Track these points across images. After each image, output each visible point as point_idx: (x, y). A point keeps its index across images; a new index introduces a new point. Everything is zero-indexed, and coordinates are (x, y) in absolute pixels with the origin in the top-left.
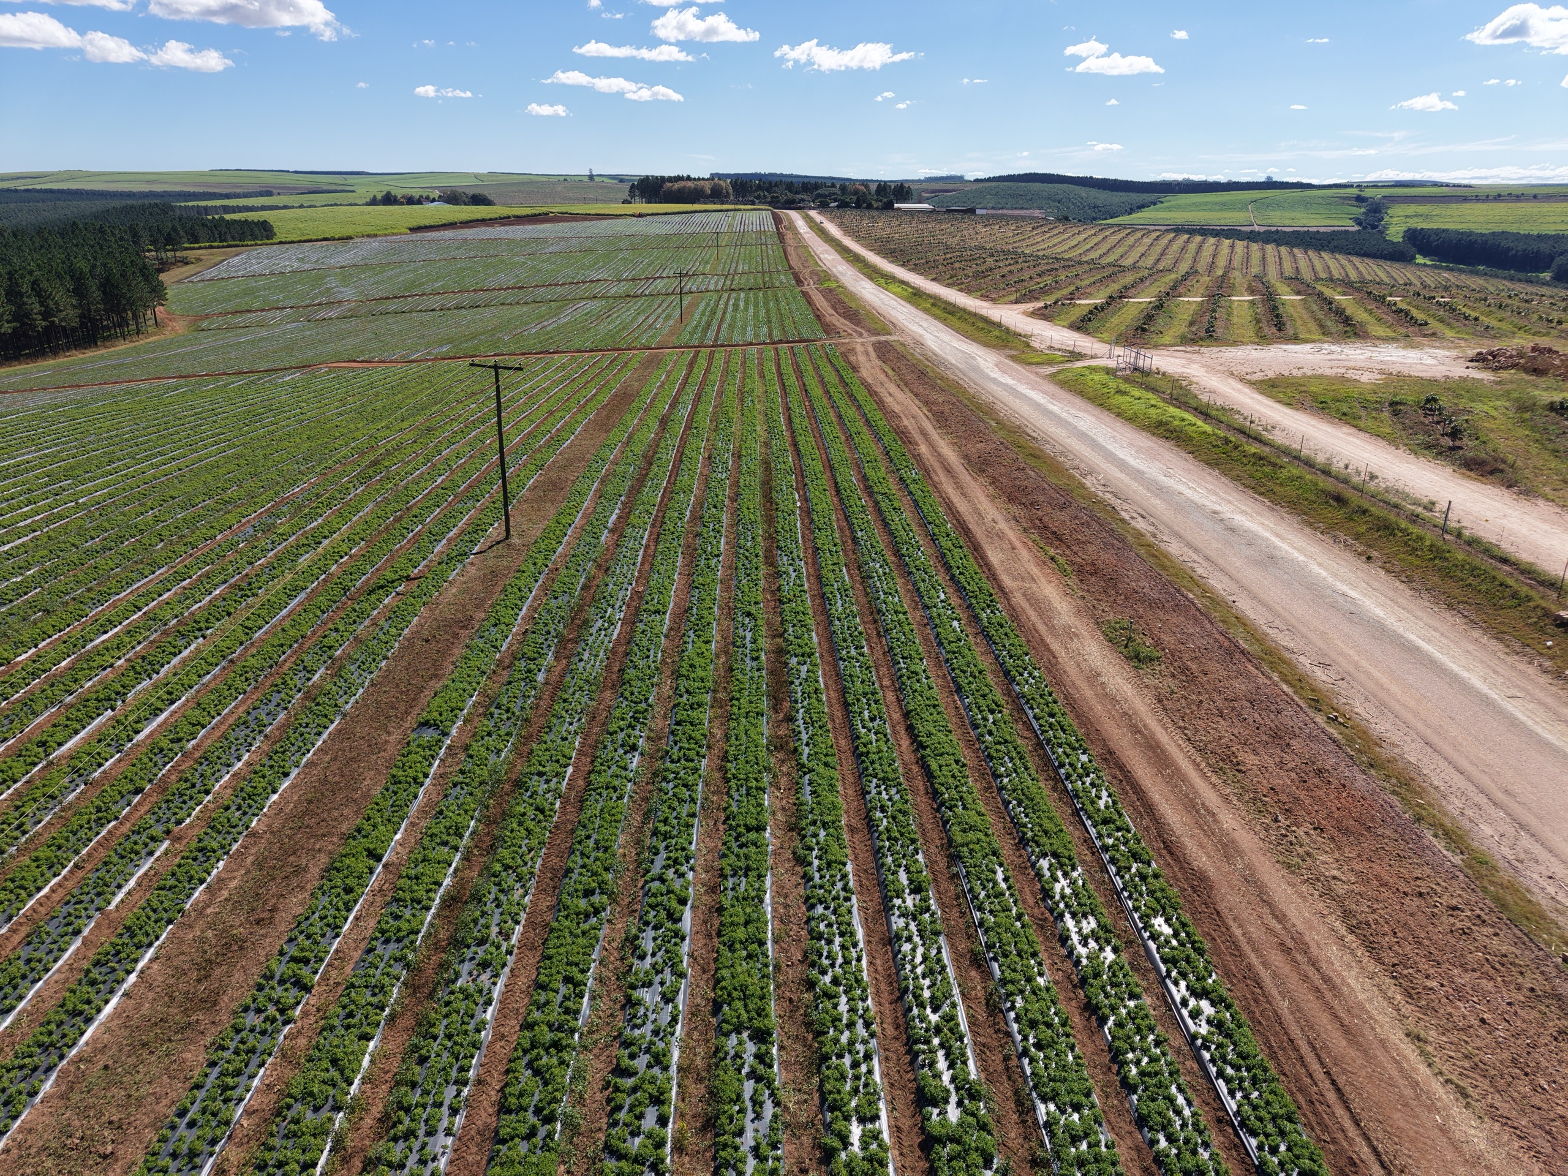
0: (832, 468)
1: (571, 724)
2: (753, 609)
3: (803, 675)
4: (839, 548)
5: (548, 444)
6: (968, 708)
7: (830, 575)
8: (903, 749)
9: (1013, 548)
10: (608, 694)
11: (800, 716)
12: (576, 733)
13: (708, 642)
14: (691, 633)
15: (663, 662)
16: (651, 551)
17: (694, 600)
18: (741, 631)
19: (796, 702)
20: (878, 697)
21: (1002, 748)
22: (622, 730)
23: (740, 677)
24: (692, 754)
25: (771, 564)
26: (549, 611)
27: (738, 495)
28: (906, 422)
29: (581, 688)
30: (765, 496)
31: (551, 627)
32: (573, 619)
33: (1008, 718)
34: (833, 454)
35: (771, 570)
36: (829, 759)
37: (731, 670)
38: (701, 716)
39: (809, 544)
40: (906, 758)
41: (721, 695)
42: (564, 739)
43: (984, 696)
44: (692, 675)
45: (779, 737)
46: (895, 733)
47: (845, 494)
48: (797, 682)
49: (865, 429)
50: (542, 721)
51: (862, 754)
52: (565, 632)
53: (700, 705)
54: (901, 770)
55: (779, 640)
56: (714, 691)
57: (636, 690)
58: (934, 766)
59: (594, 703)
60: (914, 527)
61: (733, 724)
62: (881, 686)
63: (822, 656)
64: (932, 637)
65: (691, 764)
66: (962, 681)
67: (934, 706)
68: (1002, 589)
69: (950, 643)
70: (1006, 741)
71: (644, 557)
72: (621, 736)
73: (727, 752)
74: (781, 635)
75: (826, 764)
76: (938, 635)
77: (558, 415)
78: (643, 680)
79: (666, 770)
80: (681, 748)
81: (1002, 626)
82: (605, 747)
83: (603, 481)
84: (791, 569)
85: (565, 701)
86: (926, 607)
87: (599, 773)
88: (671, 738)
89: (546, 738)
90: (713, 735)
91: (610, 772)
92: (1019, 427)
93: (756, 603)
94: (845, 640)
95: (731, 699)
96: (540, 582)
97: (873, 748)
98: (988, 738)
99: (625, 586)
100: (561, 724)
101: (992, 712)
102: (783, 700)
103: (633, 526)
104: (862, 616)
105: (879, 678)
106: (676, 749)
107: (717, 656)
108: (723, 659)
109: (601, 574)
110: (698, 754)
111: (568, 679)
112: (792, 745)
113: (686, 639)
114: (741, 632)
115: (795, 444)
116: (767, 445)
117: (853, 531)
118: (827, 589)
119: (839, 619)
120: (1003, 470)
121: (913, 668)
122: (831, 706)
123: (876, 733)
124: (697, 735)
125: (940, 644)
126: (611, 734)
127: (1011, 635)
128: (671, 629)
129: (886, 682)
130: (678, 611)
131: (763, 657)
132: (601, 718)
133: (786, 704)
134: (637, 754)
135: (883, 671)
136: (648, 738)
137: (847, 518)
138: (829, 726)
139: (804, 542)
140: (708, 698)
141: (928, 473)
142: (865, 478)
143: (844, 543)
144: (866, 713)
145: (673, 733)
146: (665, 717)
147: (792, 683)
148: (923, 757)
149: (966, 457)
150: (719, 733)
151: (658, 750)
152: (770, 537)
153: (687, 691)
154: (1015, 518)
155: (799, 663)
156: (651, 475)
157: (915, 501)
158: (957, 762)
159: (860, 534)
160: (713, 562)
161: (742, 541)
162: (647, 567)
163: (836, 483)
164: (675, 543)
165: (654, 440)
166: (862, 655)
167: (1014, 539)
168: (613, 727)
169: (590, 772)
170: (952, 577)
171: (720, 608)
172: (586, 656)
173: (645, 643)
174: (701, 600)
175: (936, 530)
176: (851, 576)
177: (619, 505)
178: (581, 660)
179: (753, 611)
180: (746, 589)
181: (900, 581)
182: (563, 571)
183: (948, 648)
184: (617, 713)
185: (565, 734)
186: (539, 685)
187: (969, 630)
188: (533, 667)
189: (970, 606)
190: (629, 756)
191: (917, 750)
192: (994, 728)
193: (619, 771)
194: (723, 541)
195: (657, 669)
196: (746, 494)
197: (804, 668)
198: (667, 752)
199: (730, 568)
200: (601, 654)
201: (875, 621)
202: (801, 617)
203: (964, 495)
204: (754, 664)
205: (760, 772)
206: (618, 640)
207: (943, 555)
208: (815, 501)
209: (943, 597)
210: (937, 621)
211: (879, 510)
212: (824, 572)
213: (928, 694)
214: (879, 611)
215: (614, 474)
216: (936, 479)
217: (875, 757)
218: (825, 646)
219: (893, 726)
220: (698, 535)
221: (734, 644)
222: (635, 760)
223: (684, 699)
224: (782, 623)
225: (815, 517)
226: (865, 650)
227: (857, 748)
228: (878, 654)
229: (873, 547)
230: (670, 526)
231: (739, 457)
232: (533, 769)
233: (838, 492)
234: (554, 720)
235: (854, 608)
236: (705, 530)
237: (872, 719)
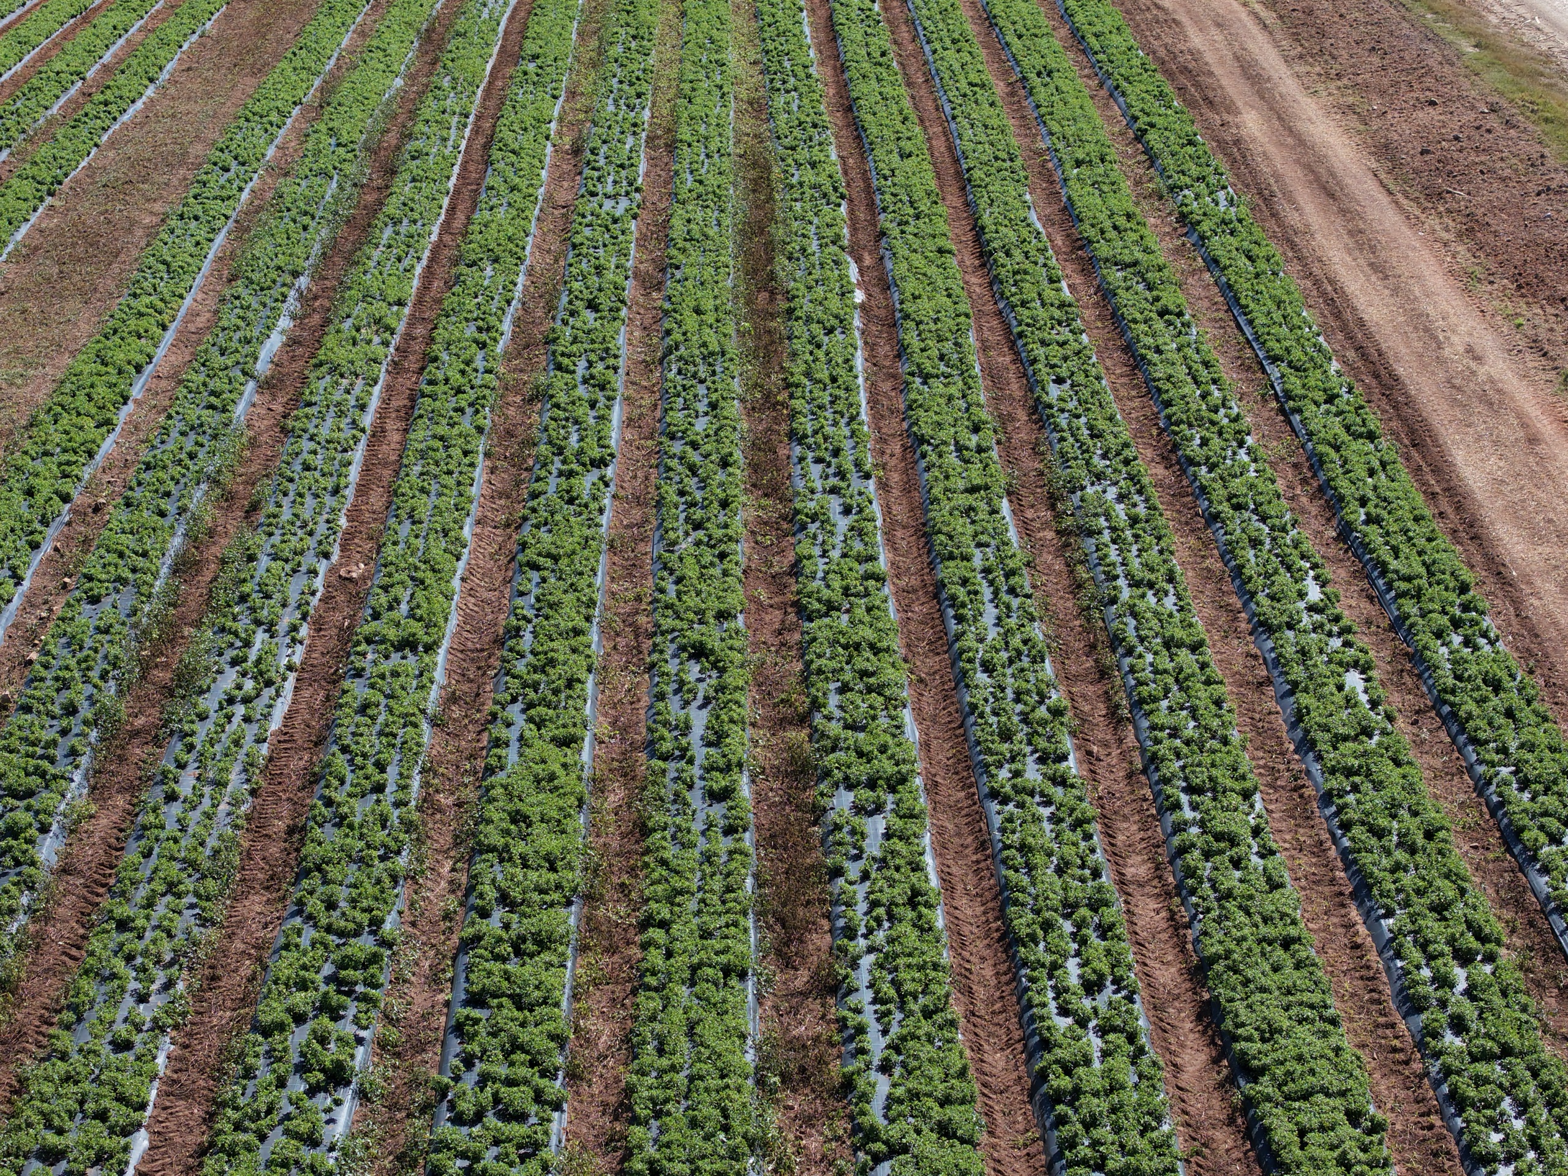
0: (964, 183)
1: (142, 998)
2: (712, 636)
3: (873, 847)
4: (988, 437)
5: (74, 118)
6: (1392, 947)
7: (961, 525)
8: (1187, 1078)
9: (1533, 440)
10: (255, 904)
11: (861, 977)
12: (158, 1027)
13: (566, 742)
14: (514, 712)
15: (428, 804)
16: (388, 450)
17: (526, 606)
18: (673, 704)
19: (850, 933)
20: (1110, 914)
21: (1495, 1070)
22: (300, 1019)
23: (670, 852)
24: (520, 1097)
25: (773, 491)
26: (73, 643)
27: (665, 267)
28: (1196, 40)
29: (172, 888)
30: (752, 272)
31: (80, 693)
32: (146, 667)
33: (1511, 977)
34: (968, 138)
35: (773, 508)
36: (953, 1113)
37: (644, 830)
38: (549, 978)
39: (893, 425)
40: (1196, 1105)
41: (614, 911)
42: (121, 1046)
43: (1440, 909)
44: (519, 848)
45: (797, 1045)
46: (1162, 1028)
47: (1006, 266)
48: (853, 870)
49: (1066, 62)
50: (52, 988)
51: (1058, 1097)
52: (123, 709)
53: (544, 942)
54: (1179, 1145)
55: (797, 735)
56: (591, 898)
57: (342, 894)
58: (1283, 1130)
59: (213, 933)
60: (1225, 369)
61: (650, 1003)
62: (1122, 882)
63: (932, 787)
64: (1280, 723)
65: (517, 1130)
66: (1375, 862)
67: (1287, 943)
68: (1497, 570)
69: (1338, 739)
70: (1507, 1051)
71: (367, 469)
72: (298, 1037)
73: (629, 1091)
74: (803, 720)
75: (945, 1130)
76: (1300, 716)
77: (104, 23)
78: (363, 861)
79: (441, 1146)
80: (484, 1080)
81: (1497, 687)
82: (249, 1073)
83: (241, 229)
84: (835, 504)
85: (123, 925)
86: (1264, 627)
87: (231, 1153)
88: (455, 1046)
89: (66, 1041)
90: (586, 1039)
91: (265, 1152)
92: (1547, 58)
93: (723, 616)
94: (1006, 735)
95: (645, 924)
96: (47, 548)
97: (1092, 1076)
98: (1451, 1041)
99: (308, 560)
100: (113, 999)
101: (1465, 958)
102: (809, 926)
103: (334, 369)
104: (1063, 656)
105: (1116, 856)
106: (470, 1079)
107: (599, 785)
108: (616, 796)
109: (233, 523)
110: (538, 1097)
111: (132, 855)
112: (836, 1070)
113: (499, 731)
114: (673, 707)
115: (848, 106)
116: (759, 108)
117: (1032, 384)
118: (950, 571)
119: (988, 667)
120: (1499, 193)
121: (1221, 822)
122: (960, 944)
123: (1103, 1031)
124: (535, 1037)
125: (1307, 745)
126: (266, 1032)
127: (1525, 714)
128: (453, 699)
129: (1137, 868)
130: (474, 642)
131: (745, 790)
132: (233, 982)
133: (820, 941)
134: (346, 1095)
135: (1128, 831)
136: (383, 1045)
137: (1013, 340)
138: (956, 1010)
139: (877, 417)
140: (570, 919)
141: (1267, 198)
142: (1069, 214)
143: (1005, 420)
144: (1072, 966)
145: (459, 1029)
146: (434, 980)
147: (837, 872)
148: (1249, 1103)
149: (1385, 150)
150: (605, 1033)
151: (414, 1084)
152: (769, 402)
153: (504, 899)
154: (1537, 346)
155: (859, 809)
156: (392, 207)
157: (1228, 289)
158: (1354, 1117)
159: (1054, 392)
160: (585, 483)
161: (677, 417)
162: (376, 499)
163: (978, 231)
164: (466, 424)
165: (403, 96)
166: (1061, 781)
167: (1534, 411)
168: (273, 1011)
169: (202, 1152)
170: (1345, 532)
171: (607, 630)
172: (186, 786)
173: (371, 742)
174: (547, 606)
175: (1295, 383)
176: (1026, 528)
177: (292, 303)
178: (171, 797)
179: (714, 642)
180: (691, 571)
181: (1180, 544)
182: (117, 515)
183: (1331, 757)
184: (285, 966)
185: (122, 1030)
186: (41, 876)
187: (1395, 700)
188: (23, 817)
189: (1399, 624)
190: (323, 1100)
191: (1231, 1081)
192: (1469, 1010)
193: (291, 1149)
194: (616, 414)
195: (409, 826)
196: (692, 263)
197: (876, 826)
198: (443, 1091)
199: (639, 501)
200: (234, 777)
201: (1103, 673)
202: (865, 660)
203: (1379, 269)
204: (717, 811)
205: (734, 1155)
206: (286, 736)
207: (1317, 462)
208: (911, 286)
209: (1314, 594)
210: (1298, 672)
211: (1116, 319)
212: (939, 514)
213: (1268, 903)
214: (1116, 641)
215: (278, 204)
216: (1293, 218)
217: (1099, 1105)
218: (944, 752)
219: (1157, 1008)
220: (539, 396)
221: (651, 747)
222: (343, 1115)
223: (493, 925)
224: (805, 678)
225: (911, 338)
226: (1072, 766)
227: (1042, 1076)
228: (1113, 777)
229: (1095, 435)
230: (449, 368)
231: (672, 147)
232: (26, 1140)
233: (984, 256)
234: (90, 987)
235: (1037, 632)
236: (560, 381)
237: (1091, 987)
